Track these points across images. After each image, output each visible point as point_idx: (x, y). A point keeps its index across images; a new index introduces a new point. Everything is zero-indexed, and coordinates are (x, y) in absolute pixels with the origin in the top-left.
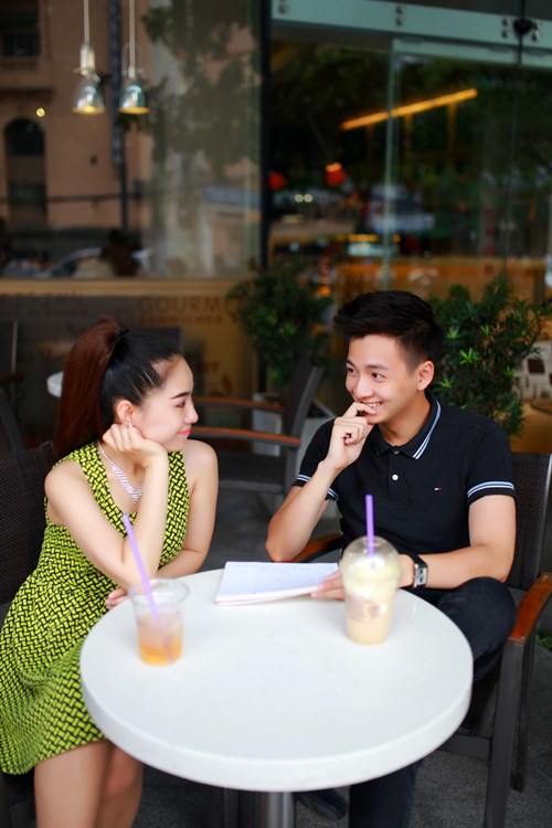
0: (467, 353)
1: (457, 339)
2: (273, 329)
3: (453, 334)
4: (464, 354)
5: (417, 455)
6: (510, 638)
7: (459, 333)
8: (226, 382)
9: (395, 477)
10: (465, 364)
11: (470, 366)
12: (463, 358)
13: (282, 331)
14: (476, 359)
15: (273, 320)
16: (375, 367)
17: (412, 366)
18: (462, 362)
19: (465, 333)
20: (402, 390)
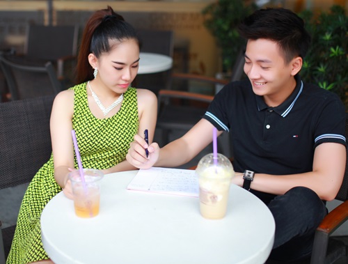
0: (335, 49)
1: (330, 40)
2: (227, 32)
3: (328, 37)
4: (332, 50)
5: (284, 114)
6: (319, 229)
7: (332, 36)
8: (202, 66)
9: (268, 127)
10: (333, 57)
11: (337, 58)
12: (332, 53)
13: (230, 34)
14: (341, 53)
15: (226, 27)
16: (262, 61)
17: (288, 61)
18: (331, 55)
19: (336, 36)
20: (280, 75)
